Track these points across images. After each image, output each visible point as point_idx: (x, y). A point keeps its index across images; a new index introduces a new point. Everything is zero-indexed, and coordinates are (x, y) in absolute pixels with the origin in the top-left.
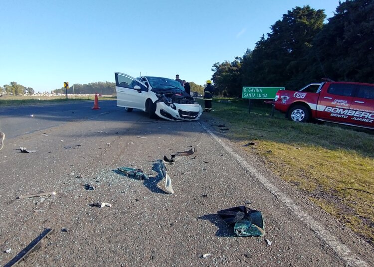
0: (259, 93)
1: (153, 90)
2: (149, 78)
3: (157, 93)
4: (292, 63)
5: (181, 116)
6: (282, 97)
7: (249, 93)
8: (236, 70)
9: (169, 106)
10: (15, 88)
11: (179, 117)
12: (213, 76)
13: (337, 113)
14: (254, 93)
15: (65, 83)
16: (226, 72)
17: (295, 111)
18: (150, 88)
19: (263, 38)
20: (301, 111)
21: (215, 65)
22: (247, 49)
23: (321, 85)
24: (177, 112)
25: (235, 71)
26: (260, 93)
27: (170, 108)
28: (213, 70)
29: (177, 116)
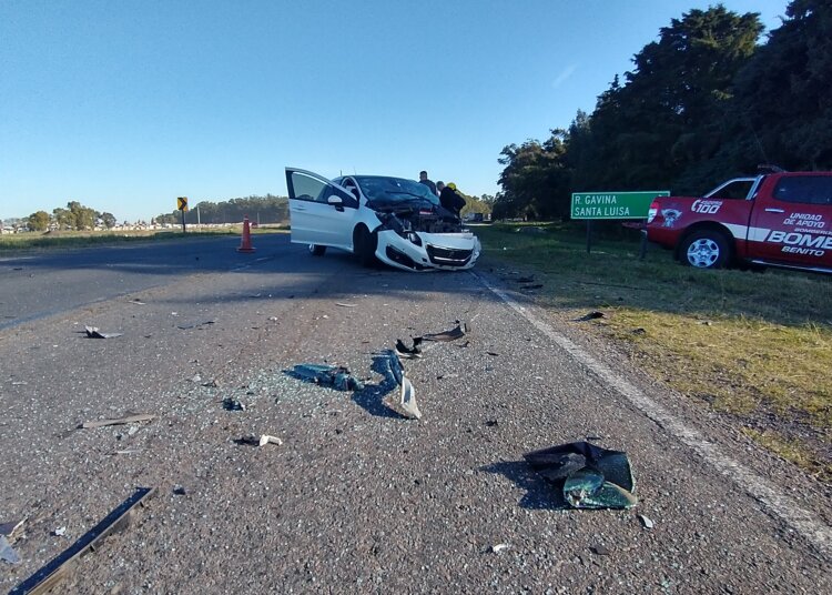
0: (608, 206)
1: (370, 205)
2: (359, 178)
3: (378, 211)
4: (685, 138)
5: (433, 261)
6: (664, 212)
7: (585, 206)
8: (556, 160)
9: (405, 237)
10: (76, 214)
11: (429, 263)
12: (503, 174)
13: (797, 245)
14: (597, 206)
15: (181, 199)
16: (533, 163)
17: (697, 244)
18: (363, 200)
19: (615, 84)
20: (709, 243)
21: (506, 151)
22: (579, 112)
23: (757, 180)
24: (423, 251)
25: (552, 161)
26: (613, 205)
27: (407, 242)
28: (501, 161)
29: (425, 260)
